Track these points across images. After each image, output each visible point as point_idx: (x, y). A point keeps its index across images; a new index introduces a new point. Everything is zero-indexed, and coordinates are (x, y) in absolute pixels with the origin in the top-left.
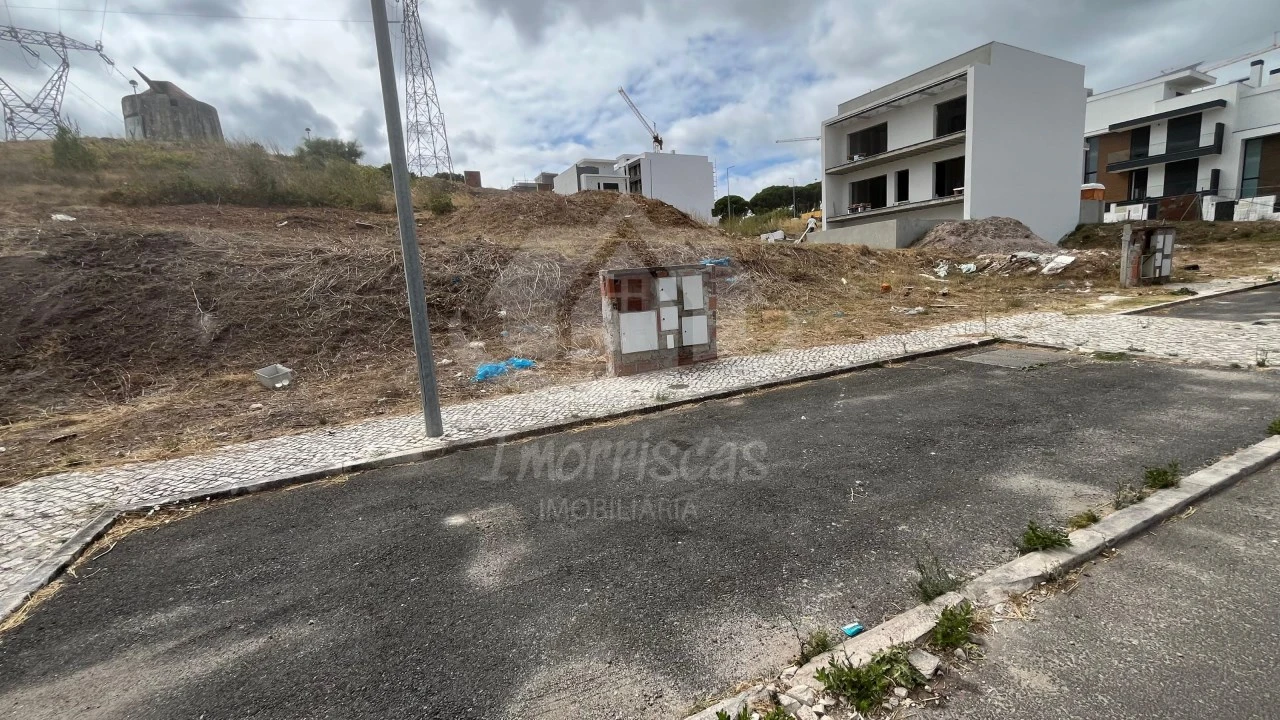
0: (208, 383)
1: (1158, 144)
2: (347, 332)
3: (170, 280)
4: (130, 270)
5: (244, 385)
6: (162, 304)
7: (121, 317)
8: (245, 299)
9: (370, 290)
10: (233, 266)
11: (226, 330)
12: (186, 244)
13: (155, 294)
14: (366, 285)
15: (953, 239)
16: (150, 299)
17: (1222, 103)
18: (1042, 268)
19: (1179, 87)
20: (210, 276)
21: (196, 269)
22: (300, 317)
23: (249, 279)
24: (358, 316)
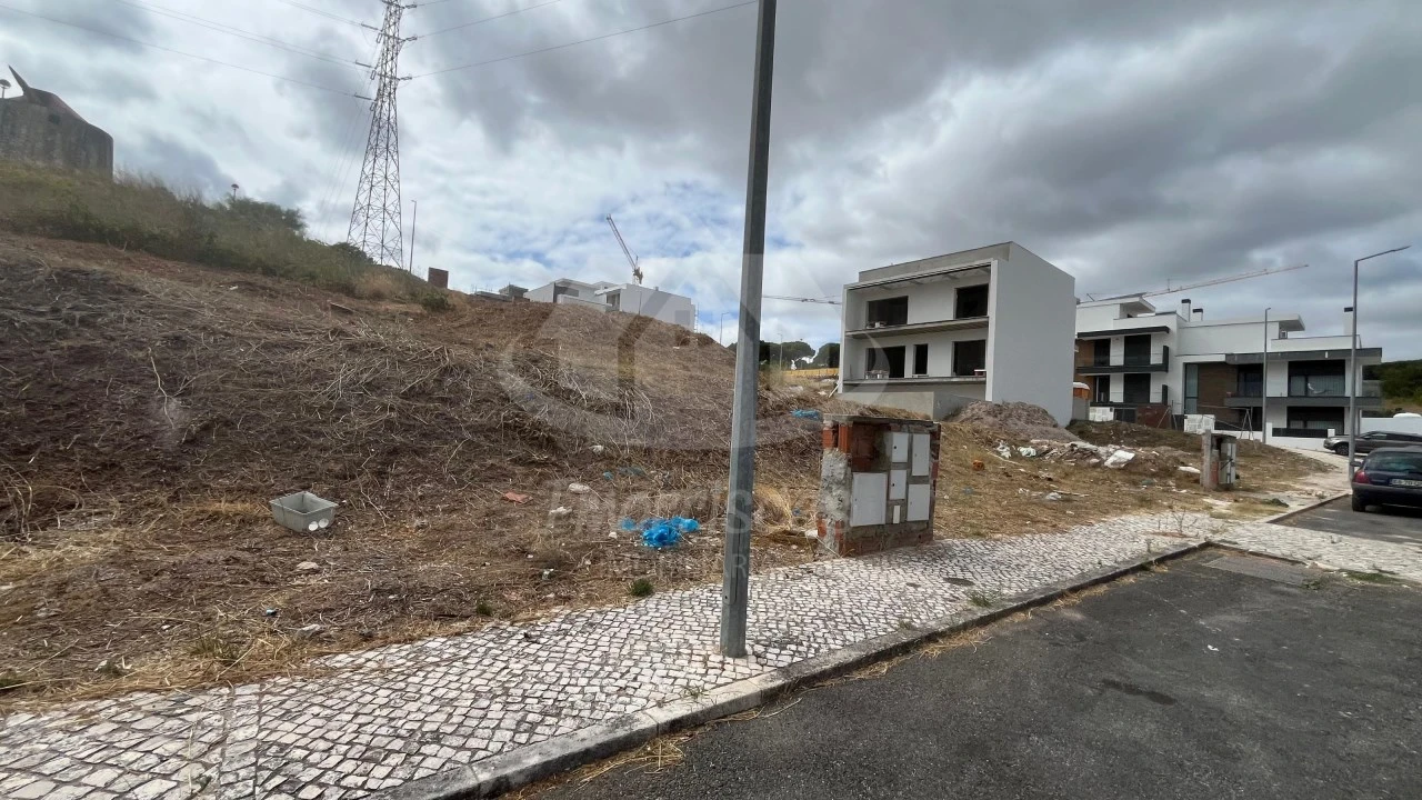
0: (182, 511)
1: (1117, 356)
2: (395, 452)
3: (112, 339)
4: (41, 314)
5: (246, 522)
6: (96, 373)
7: (22, 385)
8: (236, 383)
9: (419, 394)
10: (214, 333)
11: (206, 428)
12: (134, 291)
13: (85, 356)
14: (413, 387)
15: (990, 419)
16: (76, 363)
17: (1166, 329)
18: (1105, 461)
19: (1130, 310)
20: (178, 342)
21: (156, 330)
22: (324, 422)
23: (243, 356)
24: (408, 429)
